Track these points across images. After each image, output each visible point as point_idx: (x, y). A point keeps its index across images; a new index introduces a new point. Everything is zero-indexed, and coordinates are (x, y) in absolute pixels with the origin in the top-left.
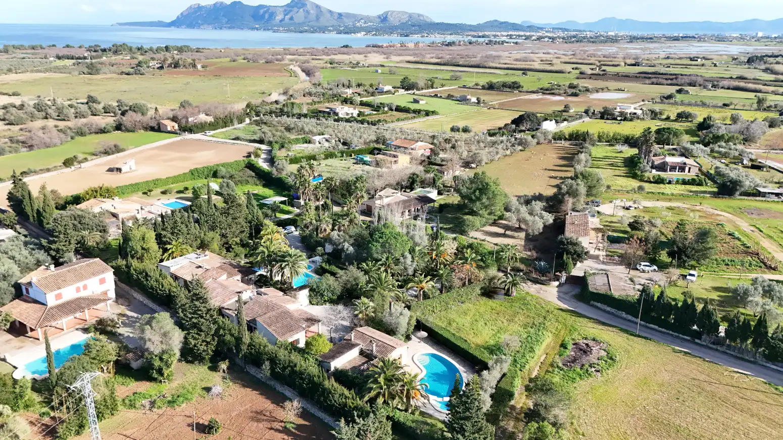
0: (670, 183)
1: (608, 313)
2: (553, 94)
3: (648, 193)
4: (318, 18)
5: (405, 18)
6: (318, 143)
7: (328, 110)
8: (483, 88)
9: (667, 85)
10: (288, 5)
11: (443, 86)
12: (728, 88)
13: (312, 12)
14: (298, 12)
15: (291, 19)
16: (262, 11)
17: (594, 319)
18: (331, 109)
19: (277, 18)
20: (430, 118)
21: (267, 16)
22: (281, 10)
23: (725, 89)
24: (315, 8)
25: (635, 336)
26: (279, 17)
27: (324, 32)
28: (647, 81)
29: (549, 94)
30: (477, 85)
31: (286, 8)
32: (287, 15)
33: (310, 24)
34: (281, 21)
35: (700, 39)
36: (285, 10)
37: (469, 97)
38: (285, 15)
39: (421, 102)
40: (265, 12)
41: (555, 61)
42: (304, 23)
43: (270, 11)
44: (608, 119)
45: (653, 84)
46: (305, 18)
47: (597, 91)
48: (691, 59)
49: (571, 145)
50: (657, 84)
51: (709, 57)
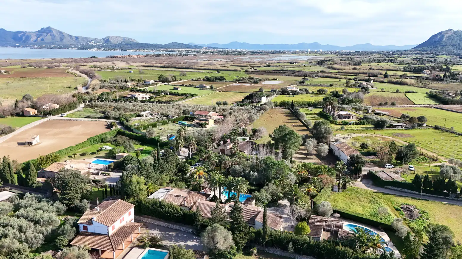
0: (350, 124)
1: (396, 190)
2: (244, 82)
3: (346, 130)
4: (61, 40)
5: (120, 41)
6: (145, 116)
7: (130, 96)
8: (204, 80)
9: (293, 76)
10: (39, 31)
11: (181, 79)
12: (323, 77)
13: (57, 36)
14: (46, 36)
15: (42, 40)
16: (20, 35)
17: (395, 195)
18: (132, 95)
19: (31, 39)
20: (195, 98)
21: (24, 38)
22: (34, 34)
23: (321, 77)
24: (59, 34)
25: (421, 200)
26: (33, 39)
27: (68, 49)
28: (283, 75)
29: (242, 83)
30: (199, 78)
31: (38, 33)
32: (39, 37)
33: (56, 43)
34: (35, 41)
35: (284, 53)
36: (37, 35)
37: (204, 85)
38: (37, 38)
39: (179, 89)
40: (23, 35)
41: (227, 65)
42: (52, 42)
43: (26, 35)
44: (285, 94)
45: (286, 76)
46: (52, 39)
47: (265, 81)
48: (291, 63)
49: (283, 109)
50: (288, 76)
51: (298, 62)
